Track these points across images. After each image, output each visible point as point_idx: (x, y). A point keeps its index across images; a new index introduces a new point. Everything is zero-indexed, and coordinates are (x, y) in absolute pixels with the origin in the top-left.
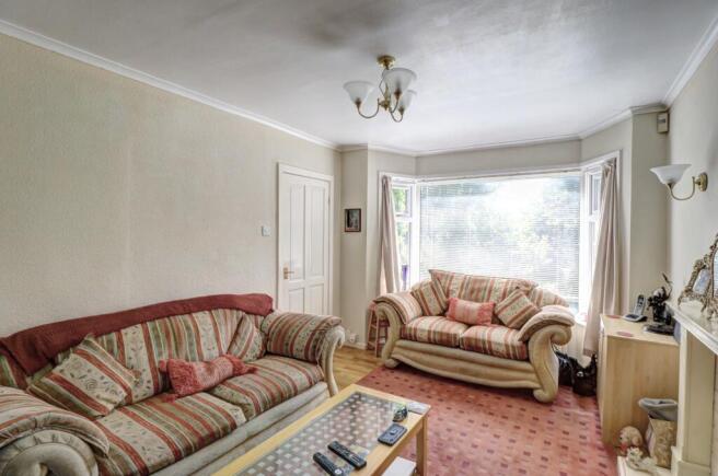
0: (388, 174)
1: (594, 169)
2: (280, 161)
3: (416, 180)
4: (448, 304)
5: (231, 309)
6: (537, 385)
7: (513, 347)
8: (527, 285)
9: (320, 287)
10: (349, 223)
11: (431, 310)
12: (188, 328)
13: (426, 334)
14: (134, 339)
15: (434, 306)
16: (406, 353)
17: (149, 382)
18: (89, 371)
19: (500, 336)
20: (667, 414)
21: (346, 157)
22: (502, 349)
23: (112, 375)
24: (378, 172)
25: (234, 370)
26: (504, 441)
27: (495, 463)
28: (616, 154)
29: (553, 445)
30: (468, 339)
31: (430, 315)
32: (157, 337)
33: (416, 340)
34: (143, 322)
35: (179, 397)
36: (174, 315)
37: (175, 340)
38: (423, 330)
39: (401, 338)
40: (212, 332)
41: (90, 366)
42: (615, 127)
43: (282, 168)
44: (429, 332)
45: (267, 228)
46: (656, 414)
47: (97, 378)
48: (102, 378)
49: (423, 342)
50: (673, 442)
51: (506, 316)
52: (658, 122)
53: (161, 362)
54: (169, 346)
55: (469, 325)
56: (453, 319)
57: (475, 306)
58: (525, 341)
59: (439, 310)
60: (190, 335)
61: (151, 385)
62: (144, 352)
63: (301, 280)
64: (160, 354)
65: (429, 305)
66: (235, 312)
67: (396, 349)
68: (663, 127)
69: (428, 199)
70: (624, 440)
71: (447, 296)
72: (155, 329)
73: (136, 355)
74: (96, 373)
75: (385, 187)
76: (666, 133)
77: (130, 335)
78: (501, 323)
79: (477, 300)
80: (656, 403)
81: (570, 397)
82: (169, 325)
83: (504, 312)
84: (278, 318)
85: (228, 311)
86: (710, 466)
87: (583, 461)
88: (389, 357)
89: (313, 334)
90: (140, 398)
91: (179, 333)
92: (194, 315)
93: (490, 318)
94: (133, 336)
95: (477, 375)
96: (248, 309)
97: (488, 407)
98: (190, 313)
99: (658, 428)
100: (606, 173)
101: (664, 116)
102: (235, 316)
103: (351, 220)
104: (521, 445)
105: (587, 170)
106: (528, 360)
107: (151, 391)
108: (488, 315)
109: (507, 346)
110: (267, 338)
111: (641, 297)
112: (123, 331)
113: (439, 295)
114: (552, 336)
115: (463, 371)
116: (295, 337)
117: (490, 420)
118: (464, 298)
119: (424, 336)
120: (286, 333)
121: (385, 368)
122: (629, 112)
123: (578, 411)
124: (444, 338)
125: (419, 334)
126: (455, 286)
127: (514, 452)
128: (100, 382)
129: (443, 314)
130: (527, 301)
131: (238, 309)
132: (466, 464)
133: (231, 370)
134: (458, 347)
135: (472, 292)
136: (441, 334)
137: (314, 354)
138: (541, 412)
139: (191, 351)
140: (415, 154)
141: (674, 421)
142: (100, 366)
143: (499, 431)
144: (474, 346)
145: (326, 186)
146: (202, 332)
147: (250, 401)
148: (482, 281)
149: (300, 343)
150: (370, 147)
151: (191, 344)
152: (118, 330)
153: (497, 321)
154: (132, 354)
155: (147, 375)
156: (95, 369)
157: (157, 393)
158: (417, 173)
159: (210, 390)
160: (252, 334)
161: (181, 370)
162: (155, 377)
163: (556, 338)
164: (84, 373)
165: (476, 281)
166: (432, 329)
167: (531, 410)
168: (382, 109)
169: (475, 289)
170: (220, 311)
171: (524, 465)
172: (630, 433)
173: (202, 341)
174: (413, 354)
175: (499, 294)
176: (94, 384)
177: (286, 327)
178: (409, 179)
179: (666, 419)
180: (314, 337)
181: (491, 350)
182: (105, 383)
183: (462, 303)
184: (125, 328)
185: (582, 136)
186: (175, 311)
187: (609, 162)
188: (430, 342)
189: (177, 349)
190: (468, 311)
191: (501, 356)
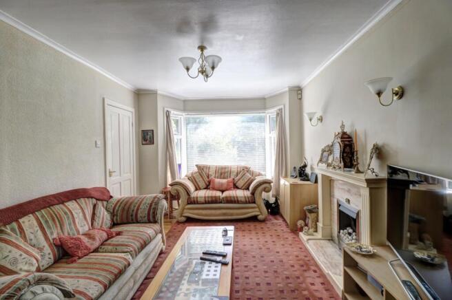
0: (169, 110)
1: (271, 113)
2: (105, 96)
3: (184, 114)
4: (209, 182)
5: (88, 198)
6: (259, 213)
7: (248, 198)
8: (247, 168)
9: (129, 181)
10: (144, 139)
11: (201, 186)
12: (66, 213)
13: (203, 199)
14: (30, 225)
15: (202, 184)
16: (191, 211)
17: (49, 254)
18: (10, 252)
19: (240, 194)
20: (314, 211)
21: (141, 96)
22: (243, 200)
23: (27, 252)
24: (164, 109)
25: (108, 235)
26: (255, 240)
27: (256, 249)
28: (282, 106)
29: (274, 236)
30: (226, 197)
31: (200, 189)
32: (47, 222)
33: (198, 203)
34: (33, 213)
35: (80, 258)
36: (52, 205)
37: (59, 222)
38: (201, 197)
39: (188, 204)
40: (81, 214)
41: (9, 247)
42: (281, 95)
43: (107, 101)
44: (205, 197)
45: (99, 143)
46: (311, 211)
47: (17, 256)
48: (21, 255)
49: (203, 203)
50: (317, 221)
51: (240, 184)
52: (298, 94)
53: (54, 239)
54: (56, 226)
55: (223, 191)
56: (214, 189)
57: (224, 181)
58: (253, 194)
59: (205, 186)
60: (68, 218)
61: (51, 256)
62: (40, 233)
63: (118, 177)
64: (52, 233)
65: (199, 184)
66: (90, 199)
67: (185, 211)
68: (300, 96)
69: (190, 125)
70: (299, 226)
71: (208, 177)
72: (43, 216)
73: (35, 237)
74: (16, 253)
75: (168, 117)
76: (300, 99)
77: (27, 223)
78: (237, 188)
79: (224, 178)
80: (309, 207)
81: (271, 217)
82: (51, 211)
83: (239, 182)
84: (118, 201)
85: (86, 199)
86: (331, 225)
87: (287, 238)
88: (181, 216)
89: (151, 206)
90: (46, 266)
91: (61, 217)
92: (66, 204)
93: (232, 186)
94: (28, 222)
95: (232, 215)
96: (98, 198)
97: (241, 228)
98: (63, 203)
99: (311, 217)
100: (278, 114)
101: (300, 92)
102: (91, 202)
103: (147, 137)
104: (262, 240)
105: (268, 113)
106: (254, 203)
107: (52, 261)
108: (232, 185)
109: (245, 197)
110: (113, 214)
111: (295, 168)
112: (21, 221)
113: (204, 178)
114: (265, 188)
115: (224, 214)
116: (138, 209)
117: (245, 233)
118: (218, 178)
119: (203, 200)
120: (129, 208)
121: (178, 223)
122: (287, 89)
123: (276, 221)
124: (214, 199)
125: (199, 199)
126: (212, 172)
127: (262, 243)
128: (20, 259)
129: (207, 188)
130: (249, 175)
131: (92, 198)
132: (245, 253)
133: (106, 235)
134: (221, 203)
135: (221, 174)
136: (212, 197)
137: (154, 217)
138: (263, 225)
139: (71, 229)
140: (183, 99)
141: (317, 213)
142: (17, 247)
143: (251, 237)
144: (229, 200)
145: (130, 114)
146: (75, 215)
147: (131, 249)
148: (225, 168)
149: (142, 213)
150: (159, 92)
151: (70, 224)
152: (17, 221)
153: (236, 187)
154: (32, 237)
155: (47, 250)
156: (14, 250)
157: (57, 261)
158: (184, 110)
159: (96, 250)
160: (104, 214)
161: (72, 241)
162: (52, 250)
163: (267, 189)
164: (6, 254)
165: (222, 168)
166: (207, 195)
167: (259, 225)
168: (200, 74)
169: (223, 172)
170: (82, 199)
171: (267, 246)
172: (300, 223)
173: (77, 221)
174: (196, 211)
175: (235, 174)
176: (15, 261)
177: (128, 205)
178: (181, 113)
179: (313, 212)
180: (152, 207)
181: (238, 201)
182: (24, 258)
183: (217, 181)
184: (21, 218)
185: (266, 97)
186: (53, 203)
187: (279, 110)
188: (206, 203)
189: (61, 229)
190: (222, 184)
191: (243, 203)
